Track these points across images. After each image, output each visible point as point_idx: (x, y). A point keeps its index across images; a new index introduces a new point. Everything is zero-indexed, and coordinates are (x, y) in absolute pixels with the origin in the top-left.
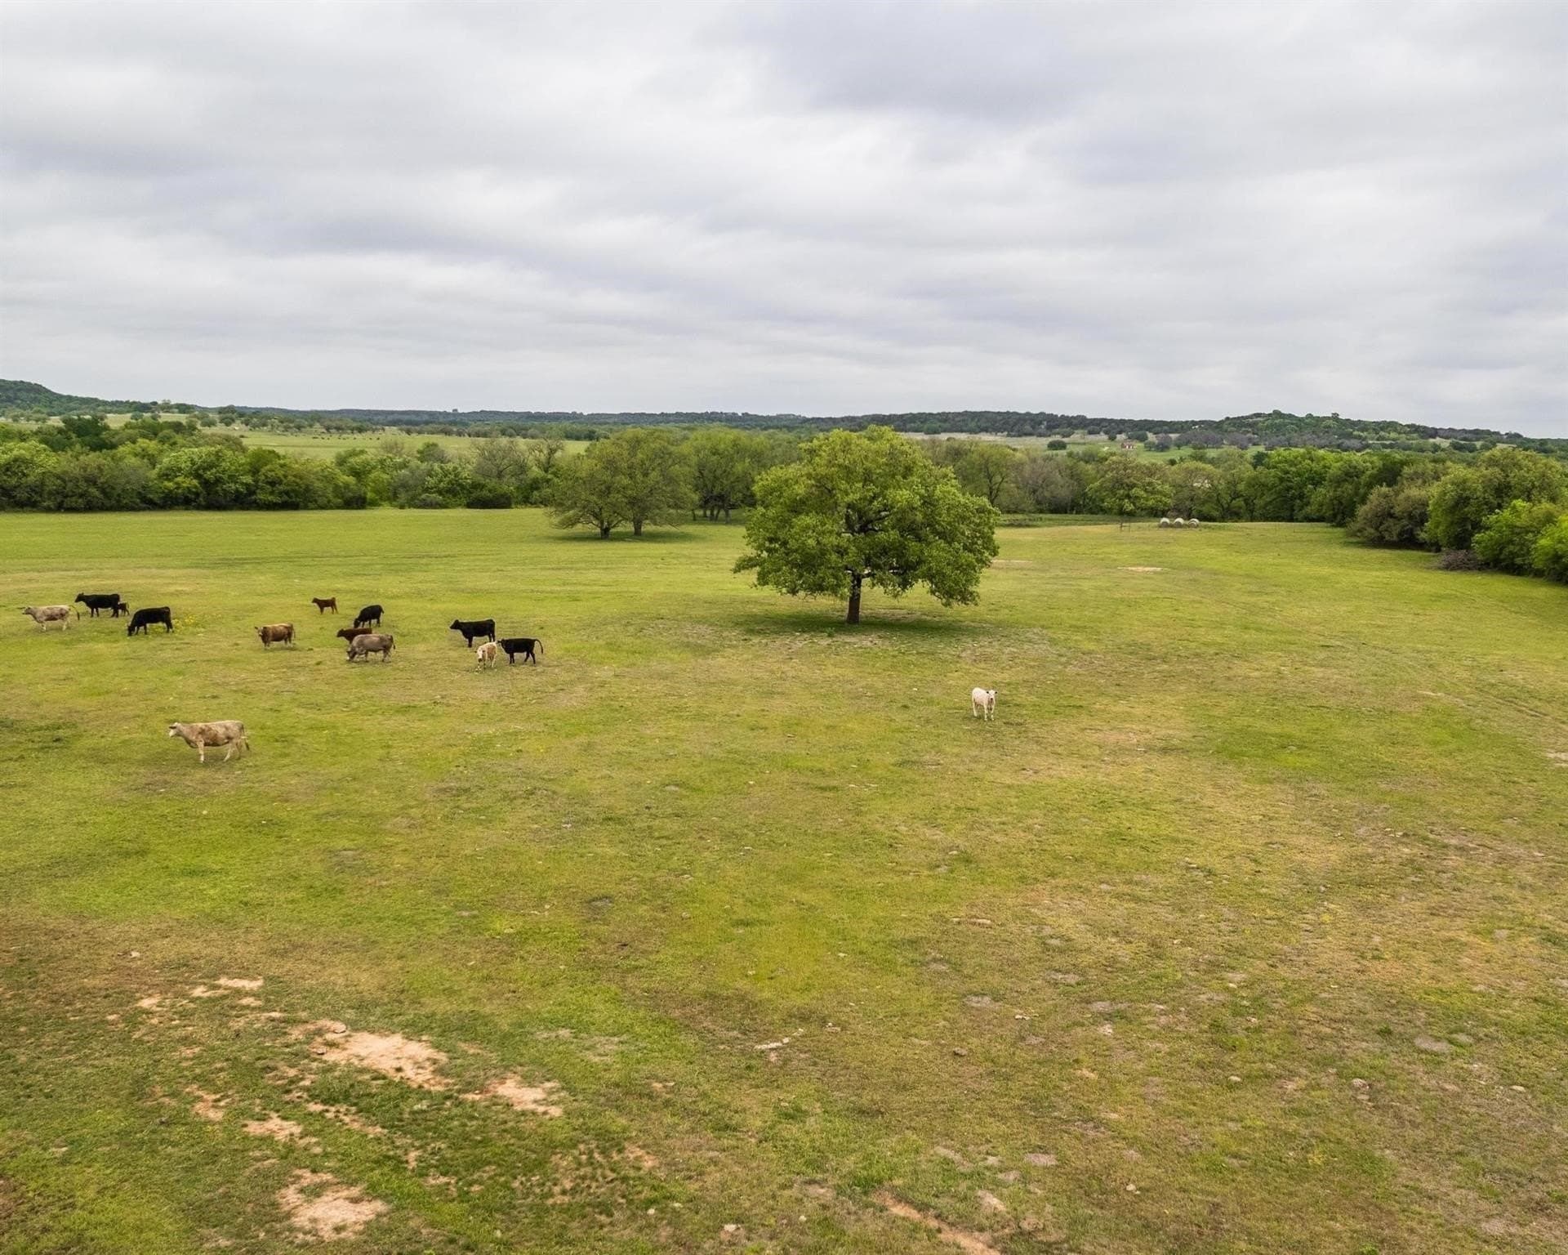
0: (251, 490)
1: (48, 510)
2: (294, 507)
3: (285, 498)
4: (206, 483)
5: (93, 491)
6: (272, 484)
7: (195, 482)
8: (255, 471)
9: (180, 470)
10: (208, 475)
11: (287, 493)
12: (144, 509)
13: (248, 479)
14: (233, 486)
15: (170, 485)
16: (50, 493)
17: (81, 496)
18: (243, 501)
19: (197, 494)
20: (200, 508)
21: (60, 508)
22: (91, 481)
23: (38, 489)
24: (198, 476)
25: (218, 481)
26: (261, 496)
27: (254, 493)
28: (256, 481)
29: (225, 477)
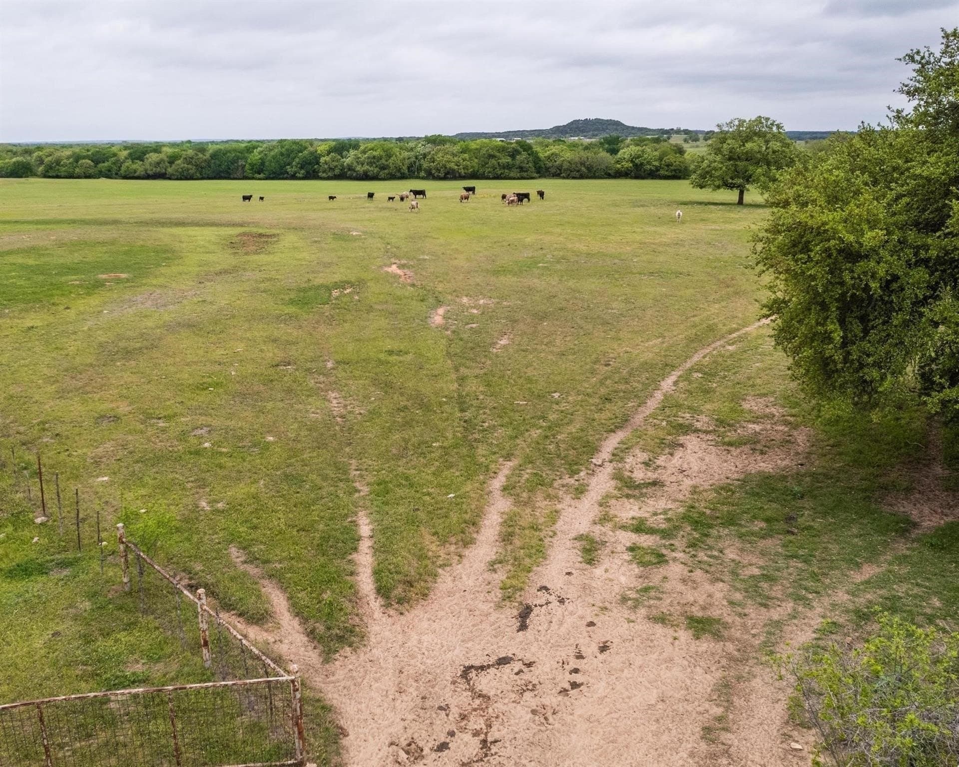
0: (658, 169)
1: (564, 178)
2: (678, 178)
3: (673, 173)
4: (636, 165)
5: (583, 169)
6: (668, 166)
7: (631, 165)
8: (661, 159)
9: (624, 158)
10: (637, 161)
11: (675, 170)
12: (606, 178)
13: (657, 163)
14: (648, 167)
15: (619, 166)
16: (565, 170)
17: (578, 171)
18: (653, 175)
19: (632, 171)
20: (632, 178)
21: (568, 177)
22: (582, 164)
23: (560, 168)
24: (632, 161)
25: (642, 164)
26: (662, 172)
27: (659, 170)
28: (661, 165)
29: (645, 162)
